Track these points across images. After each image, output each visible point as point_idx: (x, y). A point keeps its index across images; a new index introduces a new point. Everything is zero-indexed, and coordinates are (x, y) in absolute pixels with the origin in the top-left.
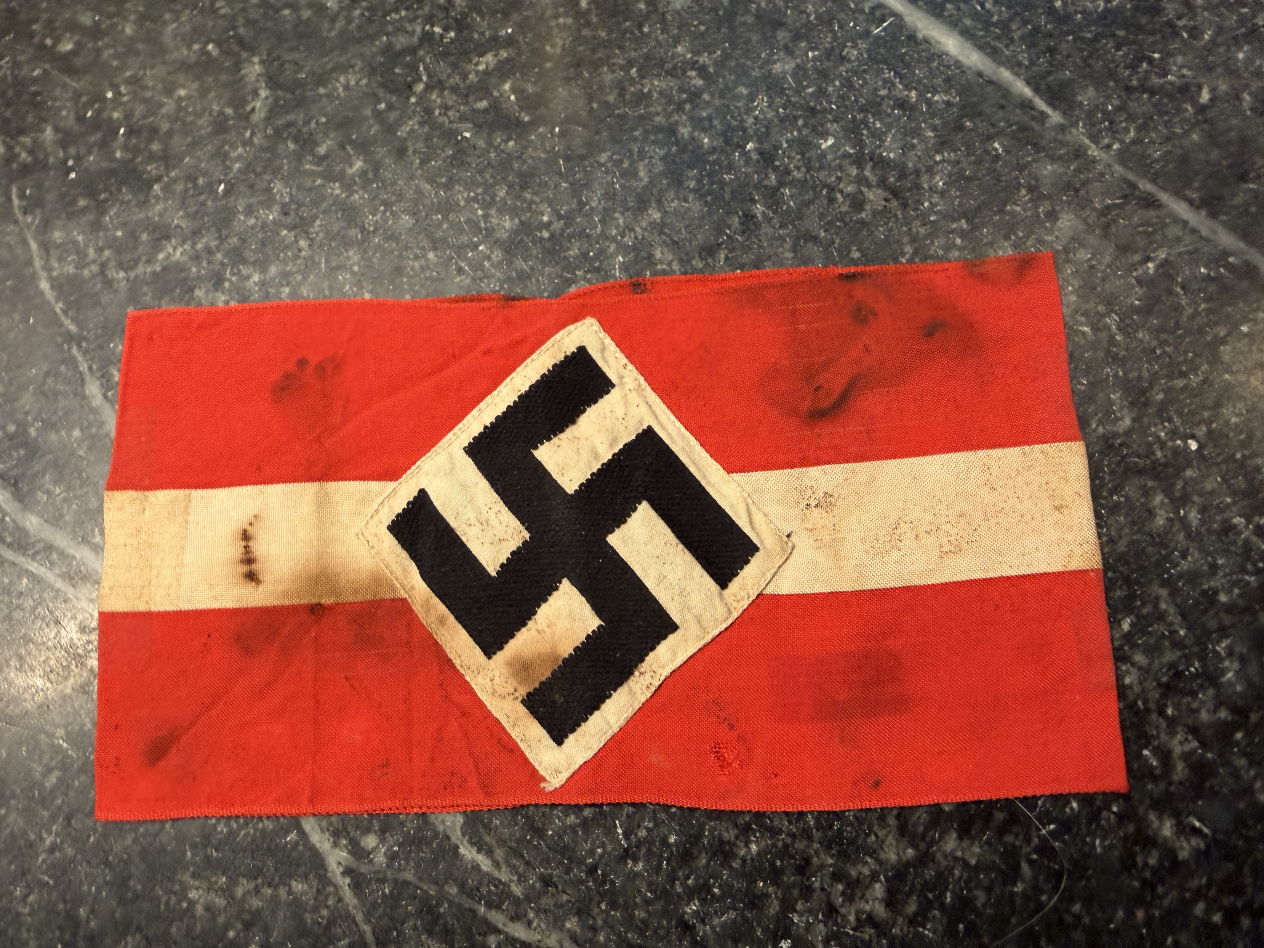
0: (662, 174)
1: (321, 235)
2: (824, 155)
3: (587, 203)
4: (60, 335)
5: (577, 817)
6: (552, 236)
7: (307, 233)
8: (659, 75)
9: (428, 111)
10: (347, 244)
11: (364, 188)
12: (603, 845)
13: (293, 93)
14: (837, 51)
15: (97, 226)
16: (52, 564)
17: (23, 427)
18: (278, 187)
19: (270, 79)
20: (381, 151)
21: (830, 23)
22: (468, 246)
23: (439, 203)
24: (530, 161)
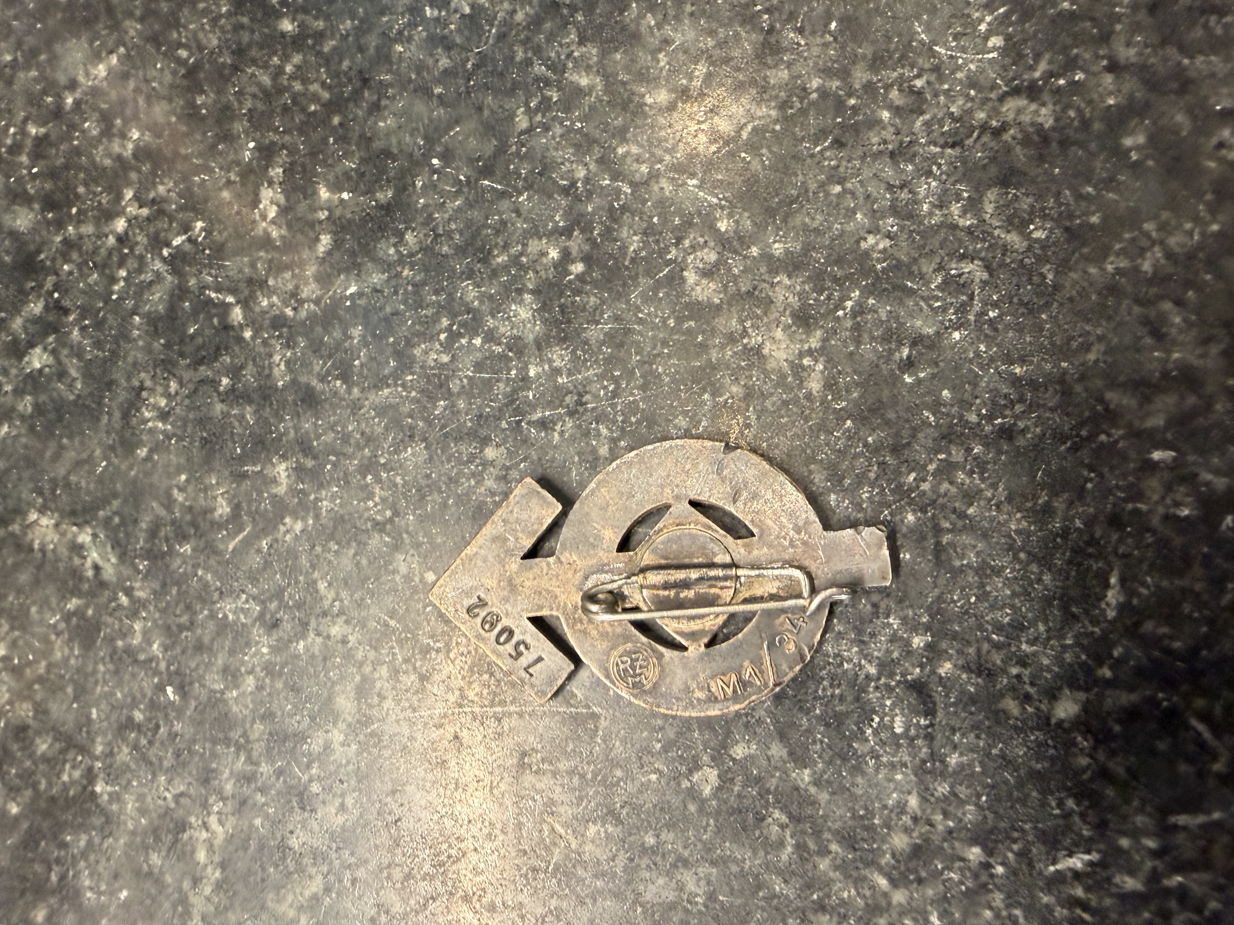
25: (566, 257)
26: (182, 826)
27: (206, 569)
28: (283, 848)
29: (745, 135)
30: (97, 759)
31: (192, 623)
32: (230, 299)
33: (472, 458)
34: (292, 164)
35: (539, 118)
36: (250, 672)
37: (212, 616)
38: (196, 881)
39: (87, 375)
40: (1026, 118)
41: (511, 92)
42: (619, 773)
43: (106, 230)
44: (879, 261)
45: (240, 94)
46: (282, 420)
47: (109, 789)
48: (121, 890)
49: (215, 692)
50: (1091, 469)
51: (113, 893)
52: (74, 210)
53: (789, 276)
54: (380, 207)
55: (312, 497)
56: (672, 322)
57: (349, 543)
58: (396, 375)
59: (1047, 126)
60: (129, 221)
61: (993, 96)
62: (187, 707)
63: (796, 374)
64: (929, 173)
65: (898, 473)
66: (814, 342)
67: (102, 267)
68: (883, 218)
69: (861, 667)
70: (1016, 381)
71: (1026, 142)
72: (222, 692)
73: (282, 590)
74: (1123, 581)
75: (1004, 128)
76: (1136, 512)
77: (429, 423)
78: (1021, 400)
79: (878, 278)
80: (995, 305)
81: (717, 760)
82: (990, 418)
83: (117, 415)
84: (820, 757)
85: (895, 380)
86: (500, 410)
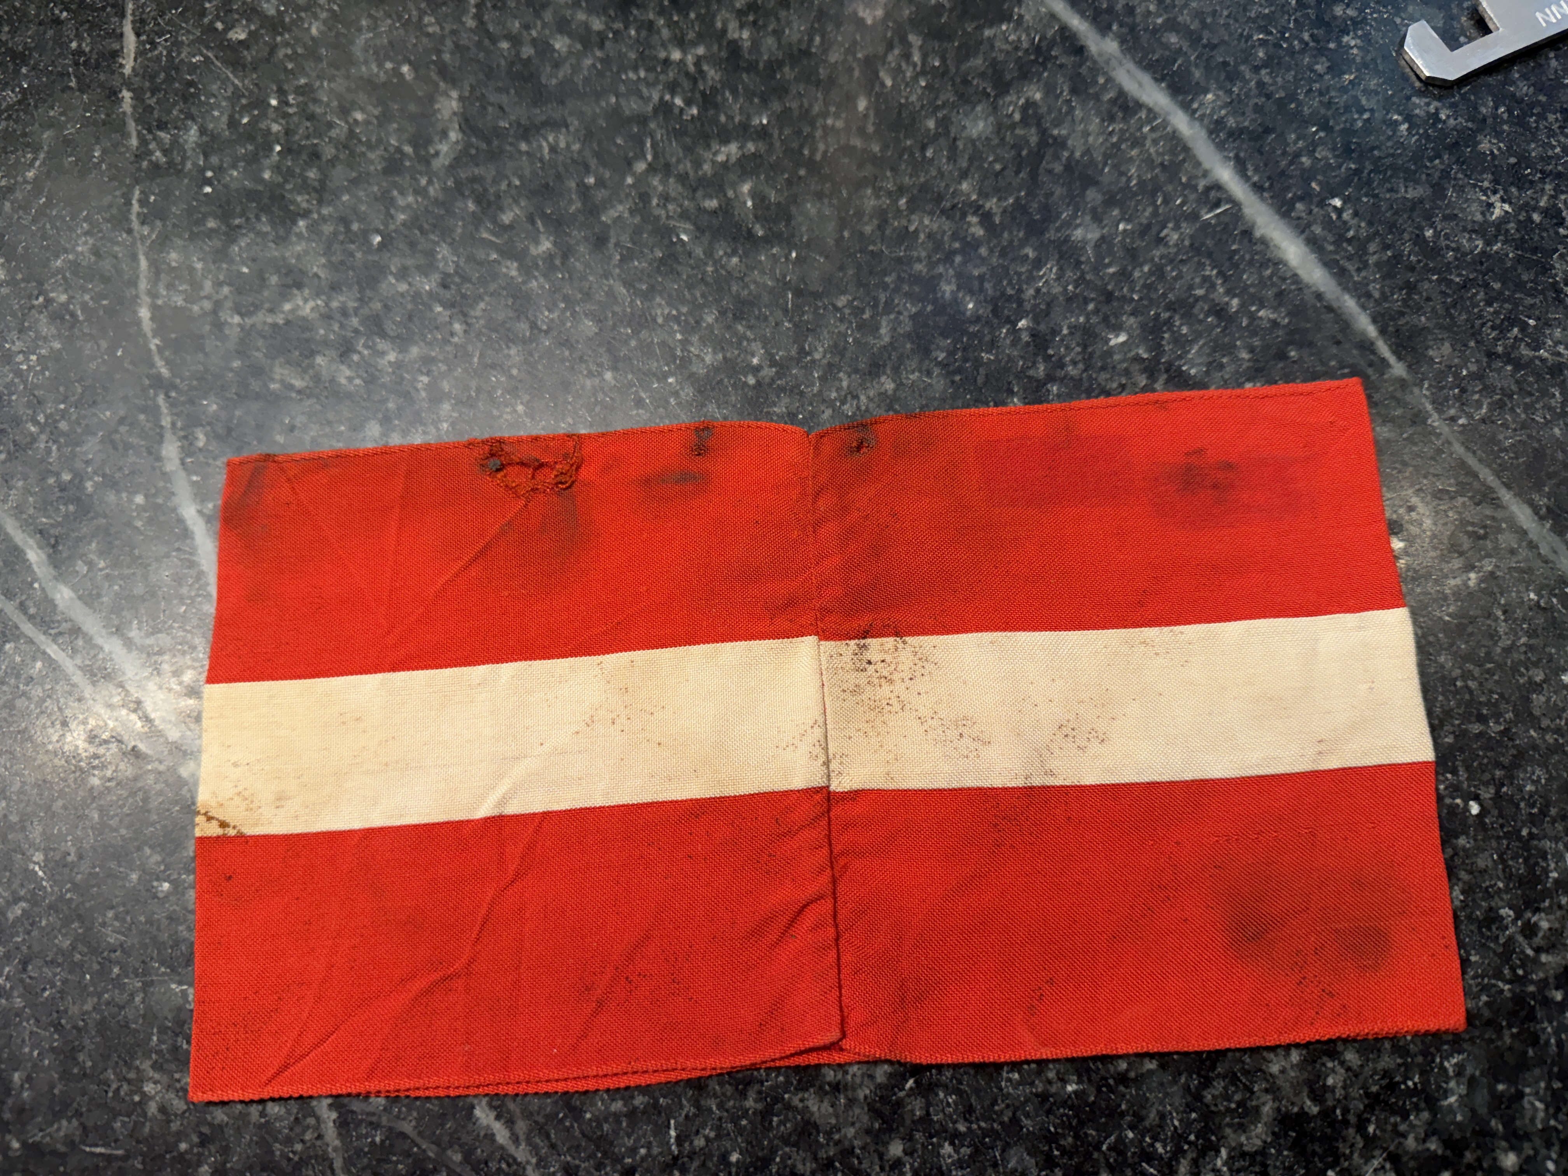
0: (908, 336)
1: (482, 322)
2: (1110, 352)
3: (808, 354)
4: (148, 376)
5: (625, 1105)
6: (759, 384)
7: (465, 315)
8: (931, 213)
9: (644, 198)
10: (511, 339)
11: (545, 276)
12: (649, 1146)
13: (489, 143)
14: (1154, 230)
15: (221, 255)
16: (75, 651)
17: (79, 477)
18: (444, 251)
19: (467, 120)
20: (577, 234)
21: (1153, 194)
22: (654, 375)
23: (632, 314)
24: (752, 287)
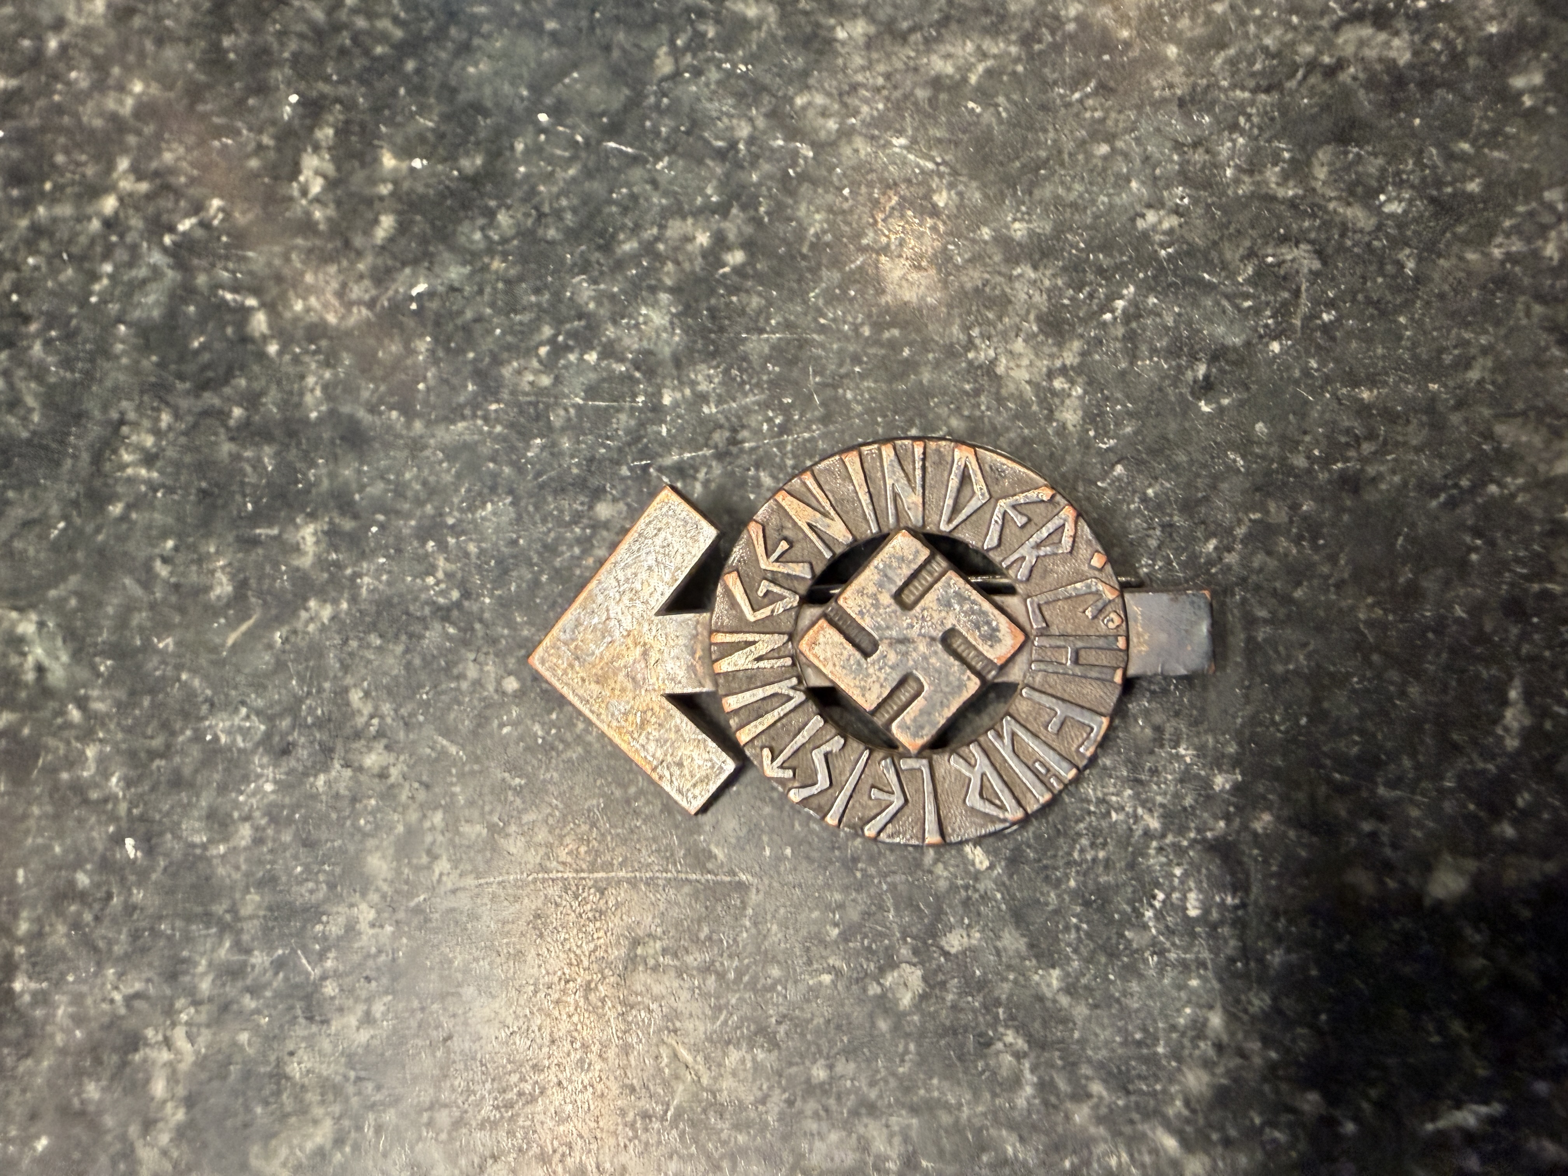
25: (720, 242)
26: (135, 1042)
27: (194, 671)
28: (279, 1076)
29: (973, 79)
30: (20, 942)
31: (168, 746)
32: (251, 302)
33: (577, 518)
34: (347, 122)
35: (688, 59)
36: (247, 818)
37: (198, 737)
38: (148, 1125)
39: (49, 402)
40: (1370, 53)
41: (651, 25)
42: (776, 972)
43: (90, 210)
44: (1163, 246)
45: (282, 35)
46: (313, 464)
47: (33, 985)
48: (38, 1137)
49: (193, 846)
50: (1477, 533)
51: (27, 1141)
52: (48, 186)
53: (1035, 268)
54: (463, 178)
55: (349, 571)
56: (866, 331)
57: (397, 636)
58: (475, 404)
59: (1402, 62)
60: (121, 200)
61: (1325, 23)
62: (152, 868)
63: (1042, 401)
64: (1234, 127)
65: (1190, 539)
66: (1070, 357)
67: (79, 260)
68: (1168, 187)
69: (1137, 818)
70: (1363, 410)
71: (1372, 83)
72: (204, 847)
73: (300, 701)
74: (1528, 696)
75: (1340, 65)
76: (1545, 595)
77: (520, 470)
78: (1371, 436)
79: (1161, 269)
80: (1331, 304)
81: (921, 955)
82: (1326, 461)
83: (85, 457)
84: (1076, 951)
85: (1187, 408)
86: (620, 450)
